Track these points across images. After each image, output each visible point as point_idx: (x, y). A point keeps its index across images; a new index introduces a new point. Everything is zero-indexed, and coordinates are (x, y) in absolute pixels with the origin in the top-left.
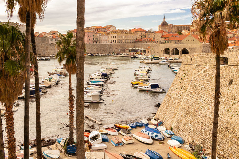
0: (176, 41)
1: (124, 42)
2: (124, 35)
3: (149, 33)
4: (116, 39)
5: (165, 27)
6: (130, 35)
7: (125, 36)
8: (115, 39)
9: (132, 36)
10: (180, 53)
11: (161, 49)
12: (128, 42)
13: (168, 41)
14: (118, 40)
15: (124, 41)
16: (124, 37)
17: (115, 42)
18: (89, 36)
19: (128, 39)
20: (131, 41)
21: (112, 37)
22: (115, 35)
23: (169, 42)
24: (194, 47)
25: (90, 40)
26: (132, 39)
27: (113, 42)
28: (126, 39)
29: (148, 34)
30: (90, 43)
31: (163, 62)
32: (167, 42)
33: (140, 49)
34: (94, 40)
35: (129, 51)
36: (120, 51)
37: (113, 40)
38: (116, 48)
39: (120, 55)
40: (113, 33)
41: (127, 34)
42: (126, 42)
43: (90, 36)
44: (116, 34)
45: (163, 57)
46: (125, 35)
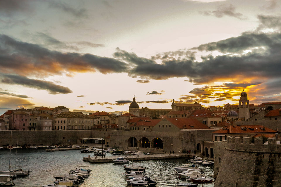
0: (146, 128)
1: (76, 130)
2: (77, 119)
3: (113, 117)
4: (66, 125)
5: (135, 110)
6: (86, 119)
7: (78, 121)
8: (63, 125)
9: (89, 122)
10: (151, 144)
11: (125, 139)
12: (83, 130)
13: (135, 127)
14: (67, 126)
15: (76, 128)
16: (76, 123)
17: (63, 128)
18: (22, 120)
19: (83, 124)
20: (87, 128)
21: (60, 122)
22: (63, 119)
23: (136, 129)
24: (170, 135)
25: (24, 125)
26: (89, 124)
27: (62, 128)
28: (79, 124)
29: (112, 119)
30: (24, 130)
31: (120, 160)
32: (133, 128)
33: (99, 139)
34: (30, 126)
35: (83, 142)
36: (69, 141)
37: (62, 127)
38: (64, 138)
39: (69, 147)
40: (62, 117)
41: (81, 118)
42: (79, 130)
43: (24, 120)
44: (66, 118)
45: (128, 152)
46: (79, 119)
